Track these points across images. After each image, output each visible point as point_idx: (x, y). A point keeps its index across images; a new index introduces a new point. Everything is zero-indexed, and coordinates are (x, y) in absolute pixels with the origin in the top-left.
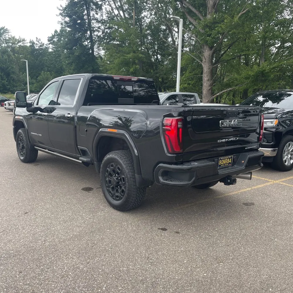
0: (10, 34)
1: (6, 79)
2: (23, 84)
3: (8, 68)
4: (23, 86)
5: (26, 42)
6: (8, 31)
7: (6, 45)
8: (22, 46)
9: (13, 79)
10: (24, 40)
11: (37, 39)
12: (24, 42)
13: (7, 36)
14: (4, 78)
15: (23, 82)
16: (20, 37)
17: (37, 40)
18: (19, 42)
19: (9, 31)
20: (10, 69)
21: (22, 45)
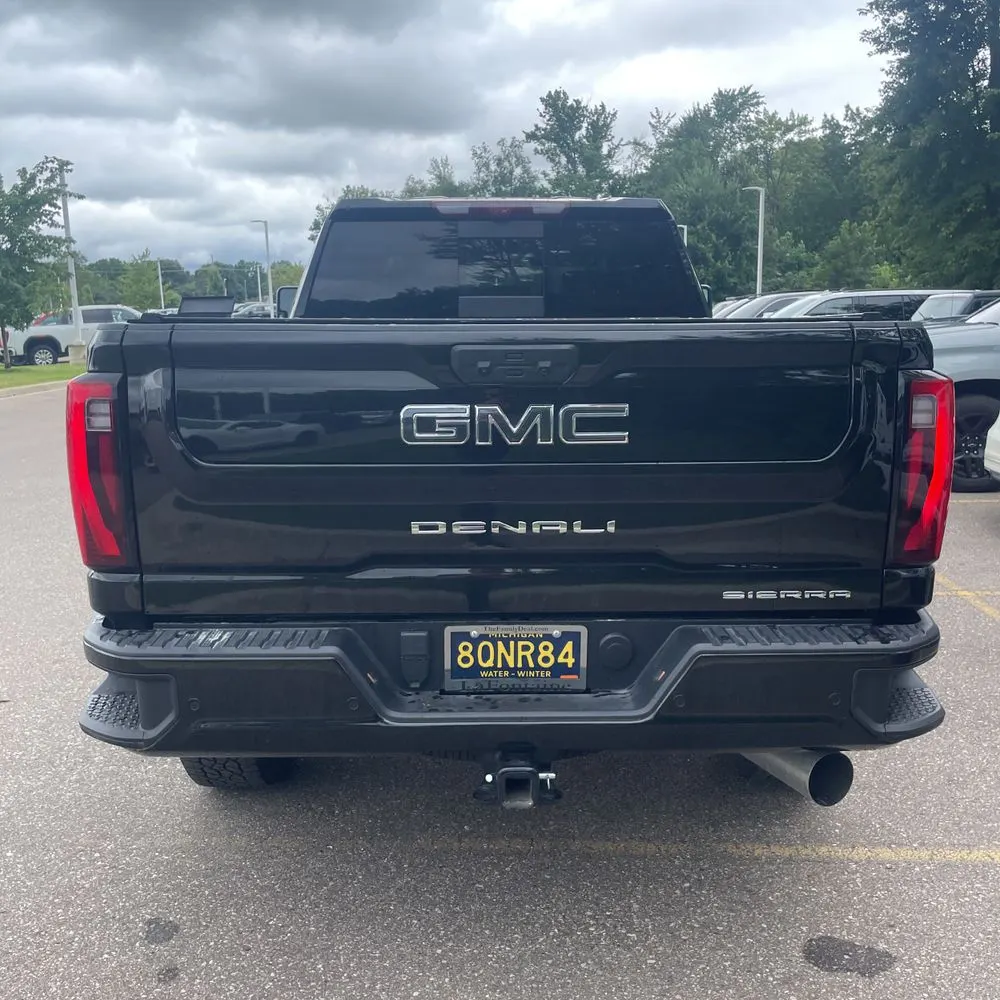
0: (761, 108)
1: (730, 256)
2: (779, 269)
3: (737, 219)
4: (778, 276)
5: (810, 127)
6: (755, 100)
7: (746, 146)
8: (796, 144)
9: (748, 254)
10: (804, 121)
11: (847, 111)
12: (803, 127)
13: (752, 116)
14: (725, 254)
15: (780, 261)
16: (792, 113)
17: (847, 116)
18: (789, 129)
19: (761, 100)
20: (744, 222)
21: (796, 139)
